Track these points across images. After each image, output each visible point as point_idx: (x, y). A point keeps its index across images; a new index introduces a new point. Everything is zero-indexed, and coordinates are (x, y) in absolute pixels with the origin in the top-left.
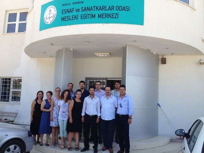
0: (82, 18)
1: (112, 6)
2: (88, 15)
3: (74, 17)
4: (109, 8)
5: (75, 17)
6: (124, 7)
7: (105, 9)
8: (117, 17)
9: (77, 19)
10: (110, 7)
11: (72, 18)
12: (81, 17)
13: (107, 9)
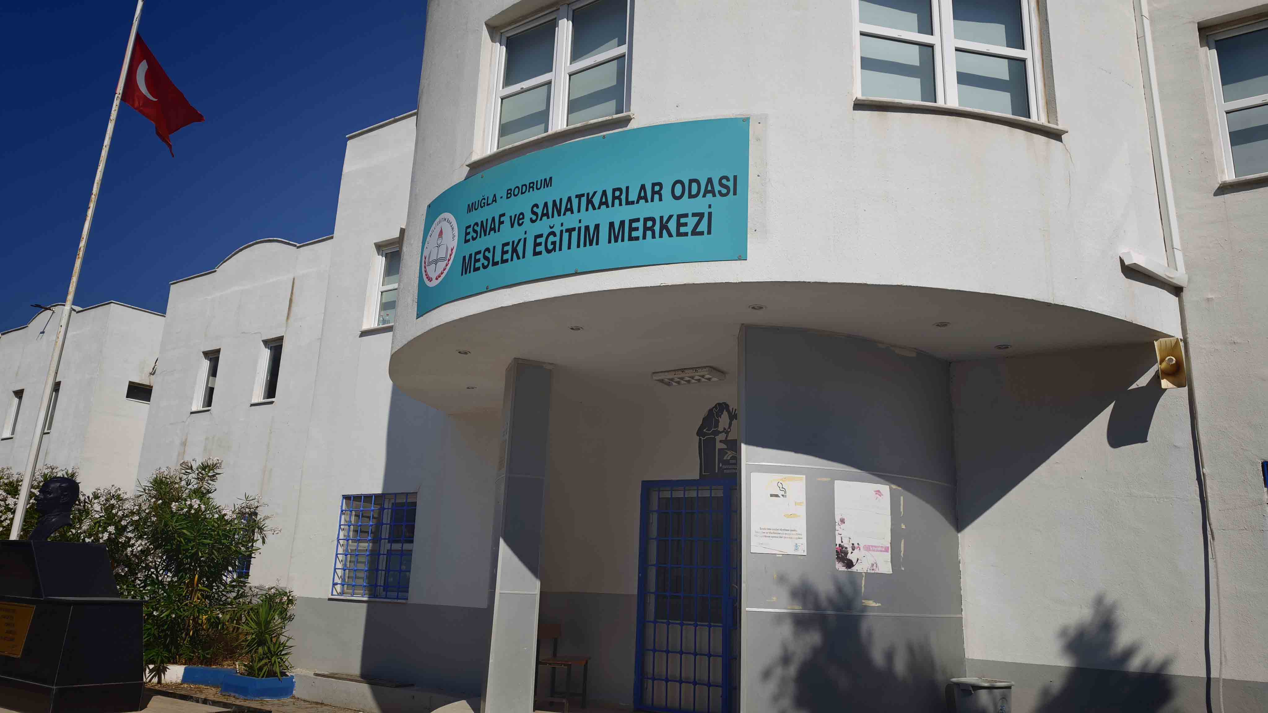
0: (538, 249)
1: (654, 185)
2: (566, 236)
3: (509, 248)
4: (642, 197)
5: (515, 250)
6: (710, 181)
7: (623, 197)
8: (703, 227)
9: (518, 258)
10: (643, 187)
11: (504, 252)
12: (536, 244)
13: (633, 197)
